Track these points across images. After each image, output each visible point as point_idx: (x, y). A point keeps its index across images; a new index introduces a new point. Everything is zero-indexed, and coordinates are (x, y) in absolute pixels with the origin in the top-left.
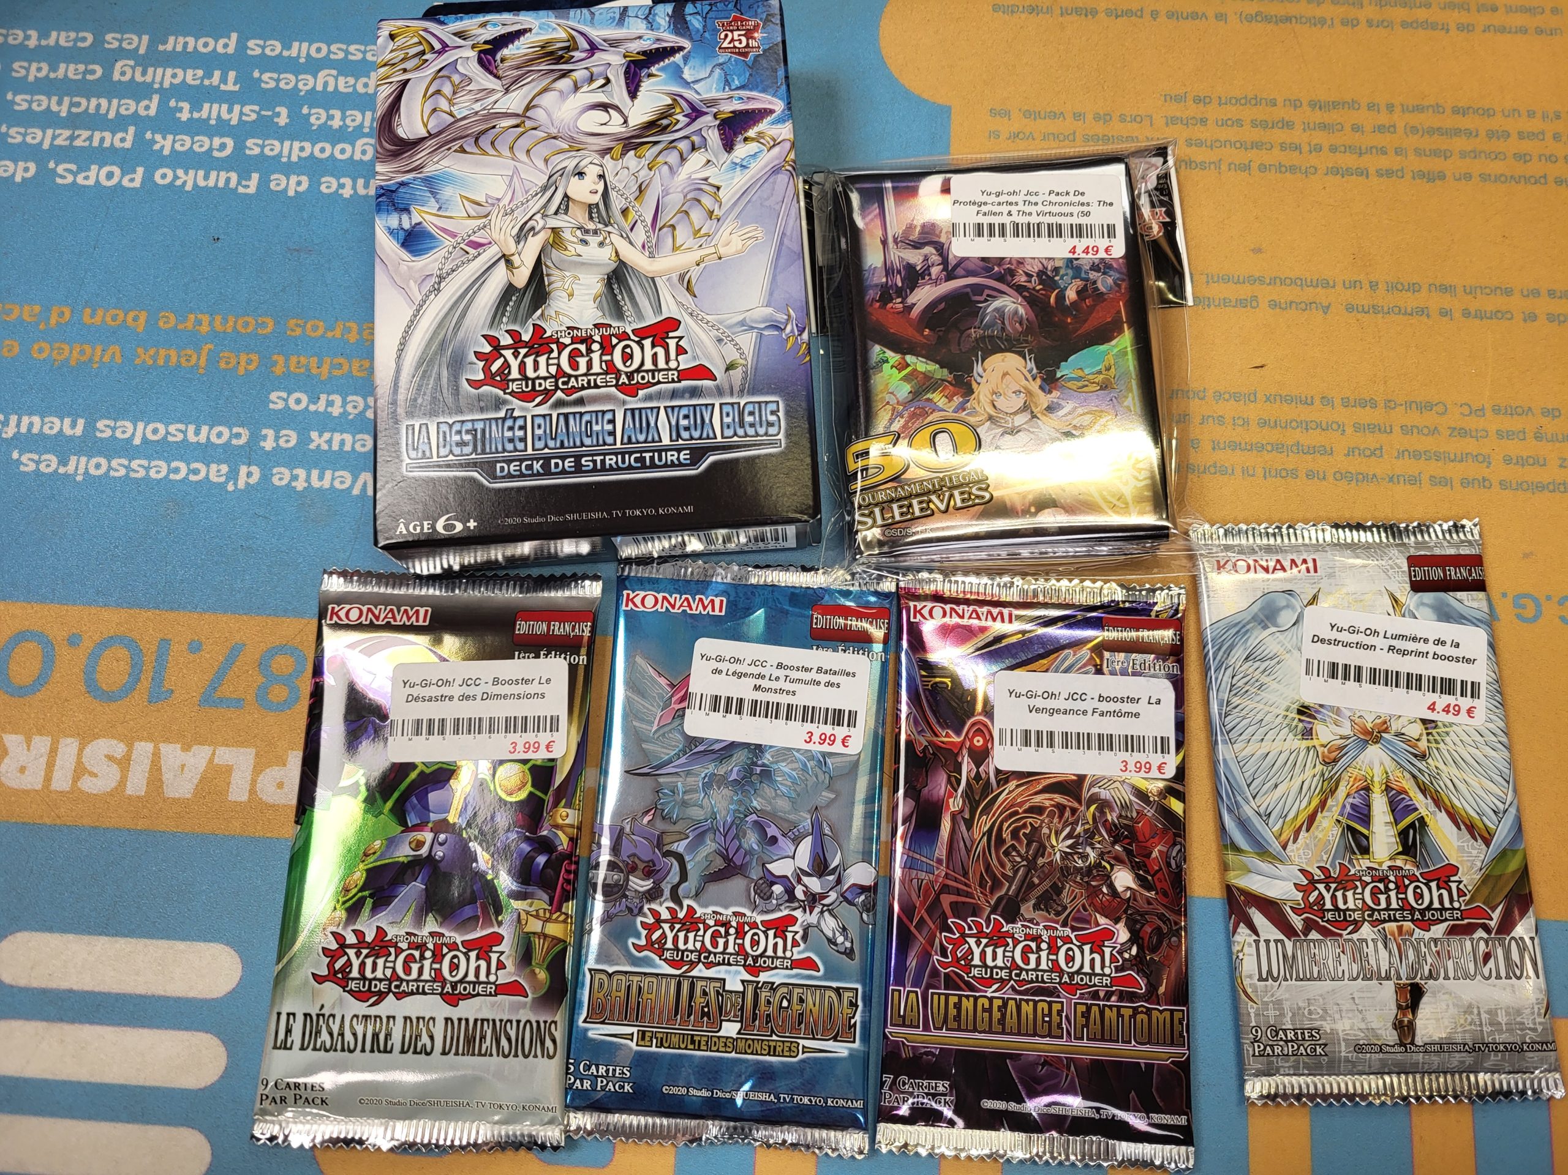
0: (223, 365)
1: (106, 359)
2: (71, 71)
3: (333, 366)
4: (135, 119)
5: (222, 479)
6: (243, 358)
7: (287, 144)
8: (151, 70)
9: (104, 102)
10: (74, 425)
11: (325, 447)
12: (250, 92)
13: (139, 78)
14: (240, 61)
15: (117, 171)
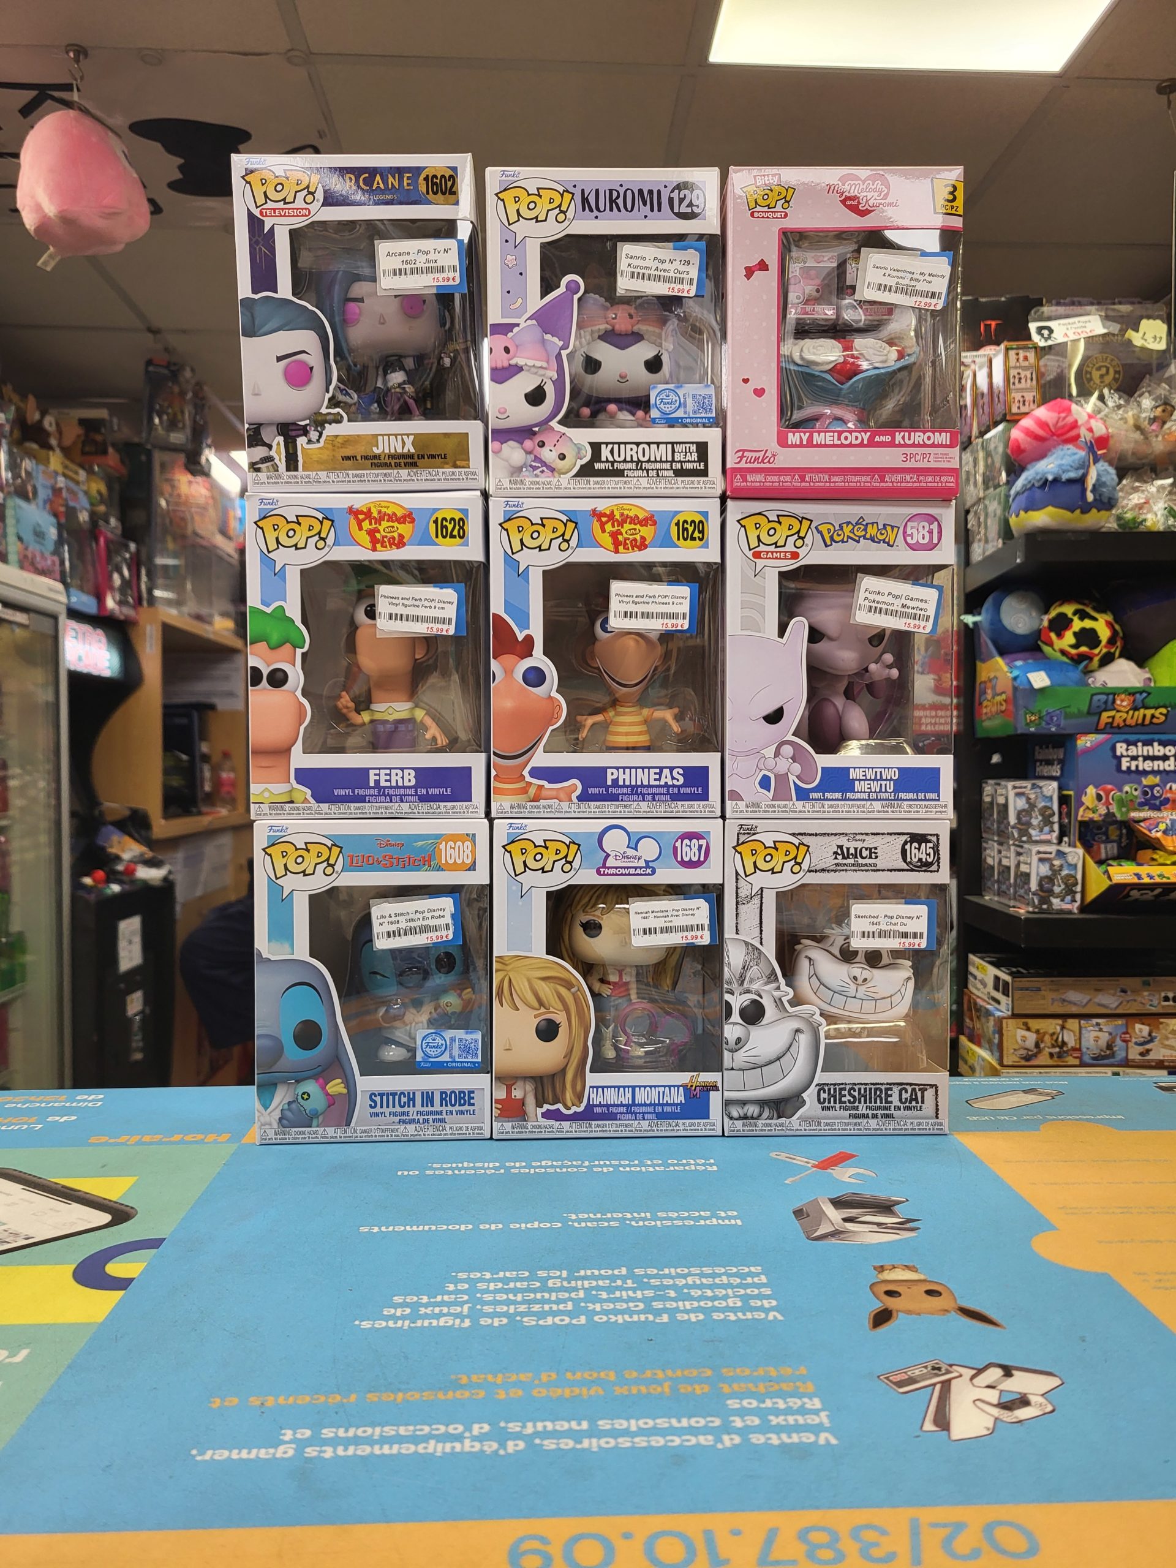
0: (682, 1391)
1: (592, 1392)
2: (518, 1285)
3: (766, 1388)
4: (570, 1299)
5: (711, 1443)
6: (697, 1387)
7: (680, 1304)
8: (573, 1284)
9: (547, 1295)
10: (579, 1424)
11: (784, 1423)
12: (643, 1286)
13: (565, 1284)
14: (631, 1275)
15: (567, 1320)
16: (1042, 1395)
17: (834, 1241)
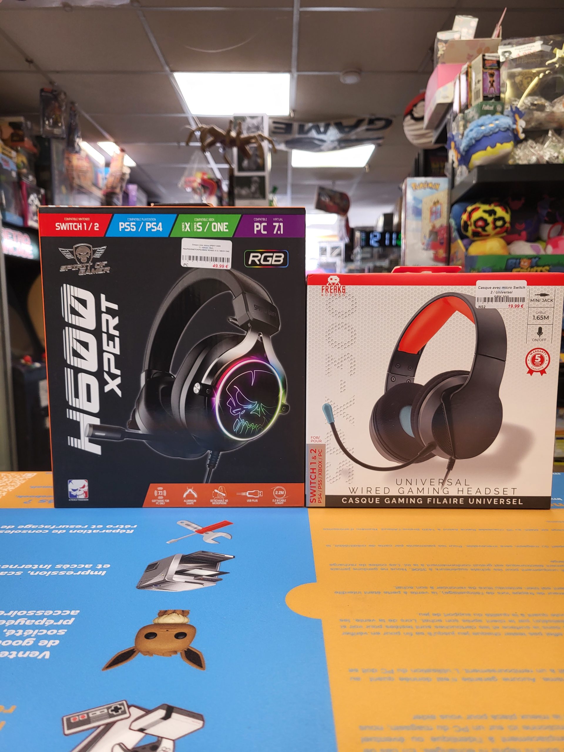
16: (174, 741)
17: (154, 589)
